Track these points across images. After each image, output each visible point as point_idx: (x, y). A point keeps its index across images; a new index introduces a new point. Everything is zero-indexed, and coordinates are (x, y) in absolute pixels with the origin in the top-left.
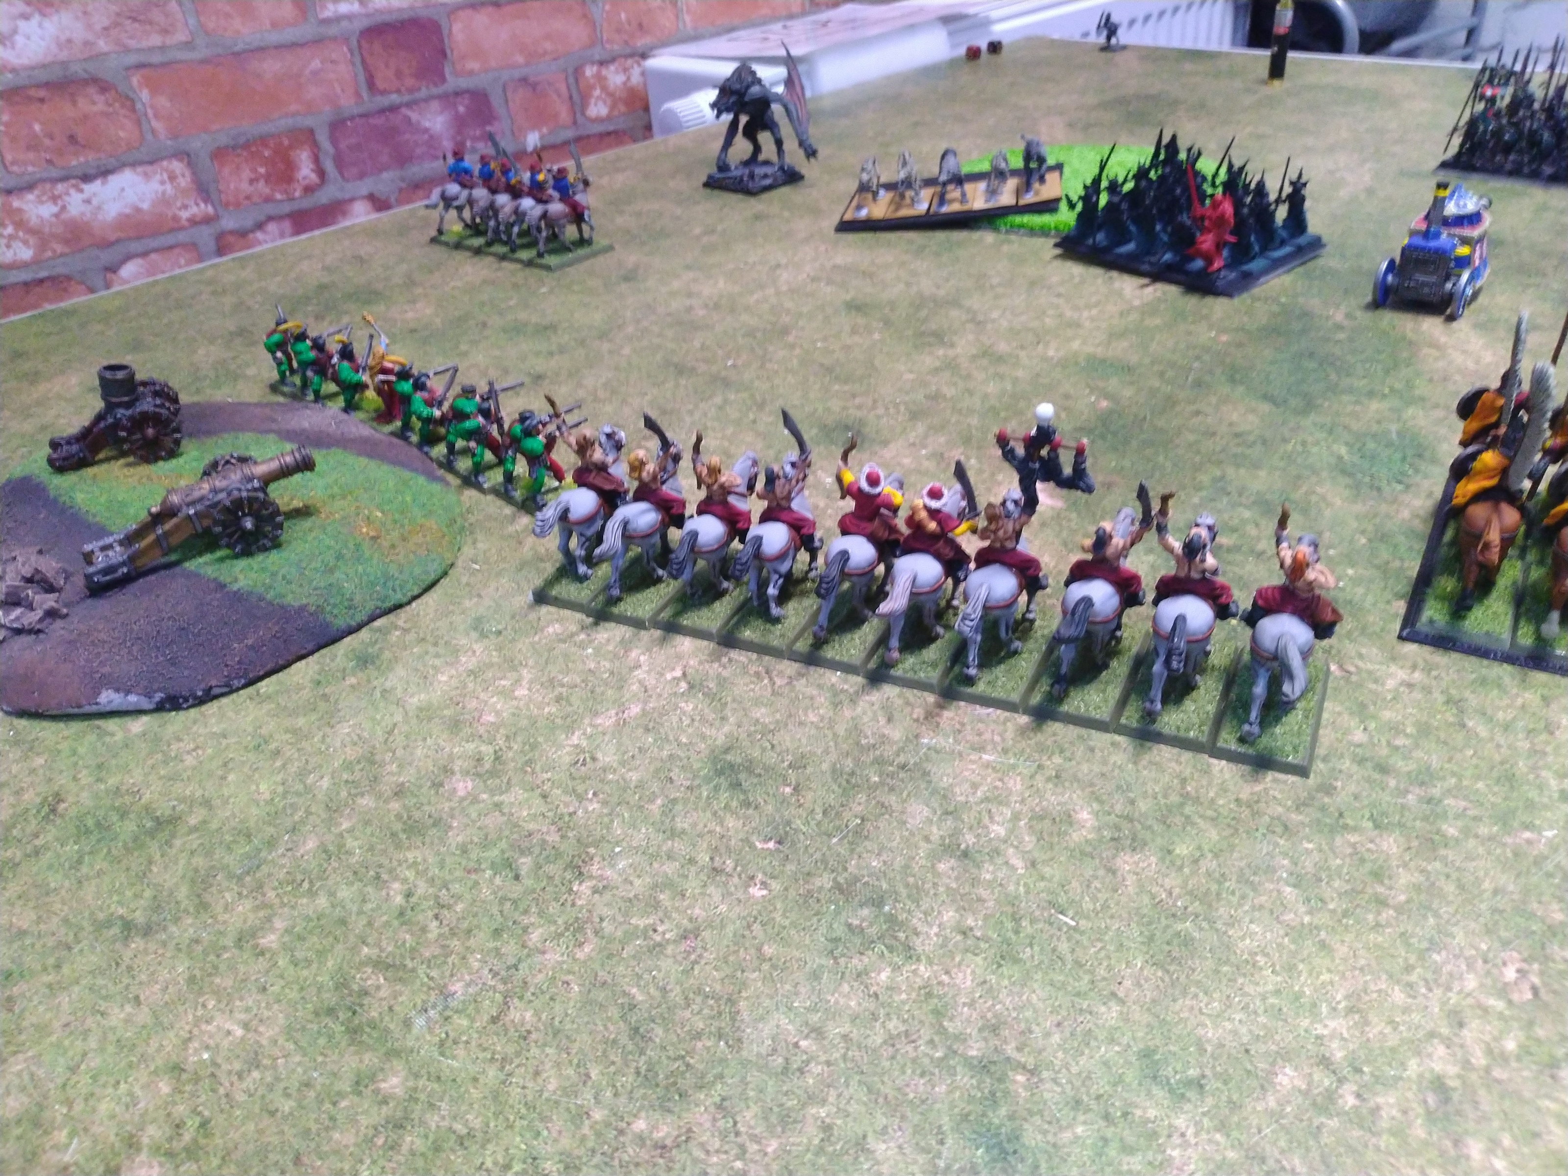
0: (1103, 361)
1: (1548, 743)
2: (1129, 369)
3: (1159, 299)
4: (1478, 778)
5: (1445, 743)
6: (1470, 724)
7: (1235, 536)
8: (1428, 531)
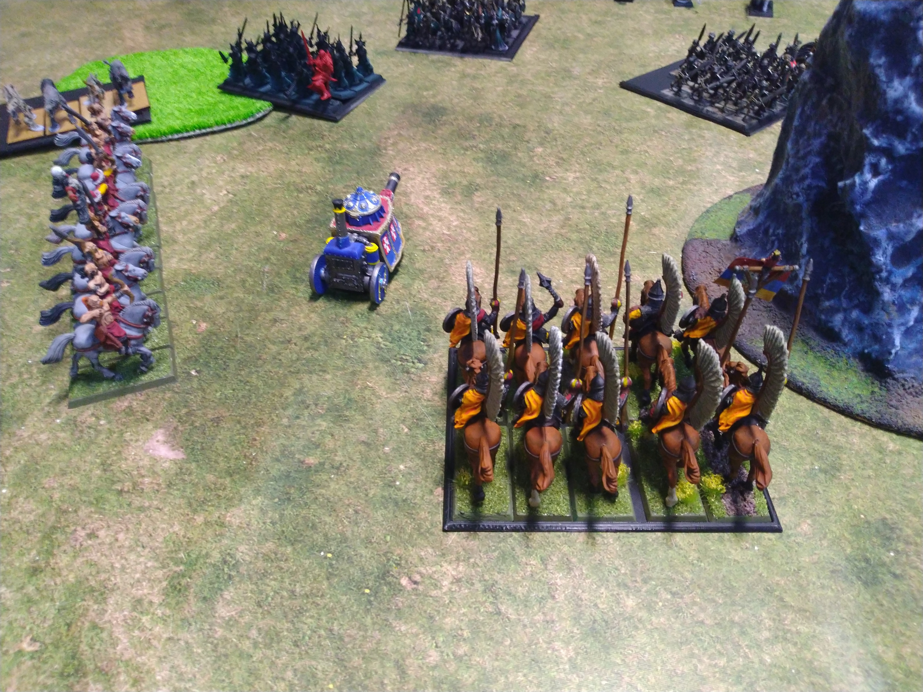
0: (197, 278)
1: (553, 609)
2: (218, 283)
3: (231, 201)
4: (517, 669)
5: (491, 639)
6: (503, 608)
7: (318, 452)
8: (445, 407)
